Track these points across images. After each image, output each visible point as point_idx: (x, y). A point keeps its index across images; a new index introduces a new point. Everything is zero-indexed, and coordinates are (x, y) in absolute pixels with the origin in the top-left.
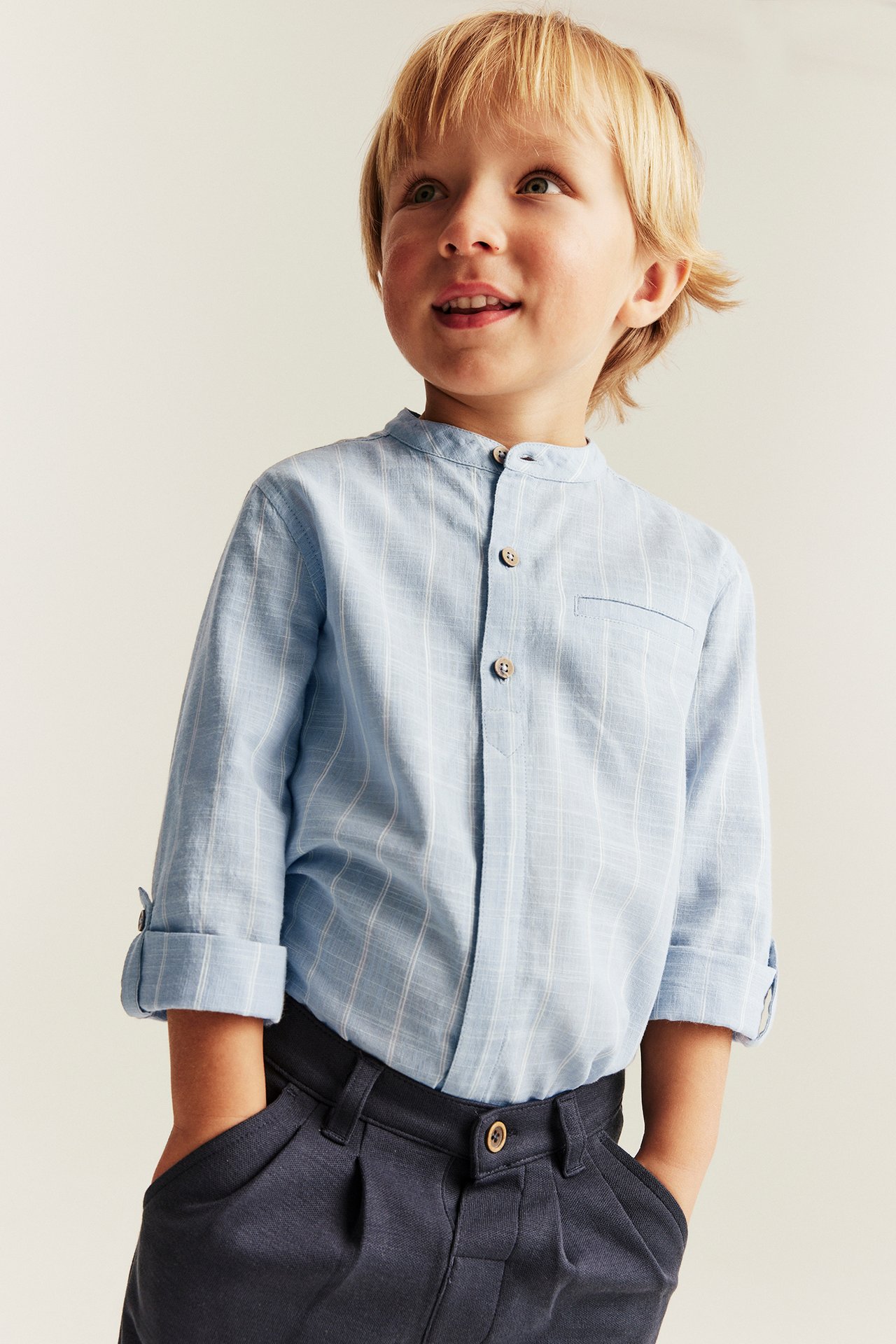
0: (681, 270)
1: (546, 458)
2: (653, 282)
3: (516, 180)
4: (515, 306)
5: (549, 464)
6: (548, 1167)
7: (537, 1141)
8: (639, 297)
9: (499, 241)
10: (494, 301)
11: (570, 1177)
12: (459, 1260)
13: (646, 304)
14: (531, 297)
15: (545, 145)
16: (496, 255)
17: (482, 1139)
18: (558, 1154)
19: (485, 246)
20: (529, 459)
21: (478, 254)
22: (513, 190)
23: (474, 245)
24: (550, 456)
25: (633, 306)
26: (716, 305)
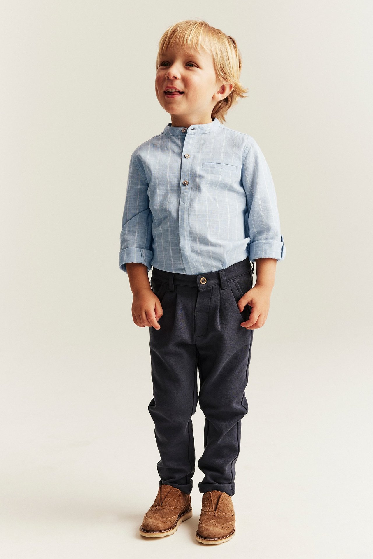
0: (231, 87)
1: (198, 128)
2: (223, 90)
3: (186, 63)
4: (182, 93)
5: (199, 129)
6: (218, 287)
7: (214, 281)
8: (219, 93)
9: (179, 76)
10: (177, 91)
11: (223, 289)
12: (197, 313)
13: (220, 95)
14: (186, 91)
15: (192, 56)
16: (178, 80)
17: (199, 281)
18: (220, 285)
19: (176, 78)
20: (194, 129)
21: (174, 79)
22: (185, 65)
23: (172, 77)
24: (199, 127)
25: (216, 95)
26: (241, 96)
